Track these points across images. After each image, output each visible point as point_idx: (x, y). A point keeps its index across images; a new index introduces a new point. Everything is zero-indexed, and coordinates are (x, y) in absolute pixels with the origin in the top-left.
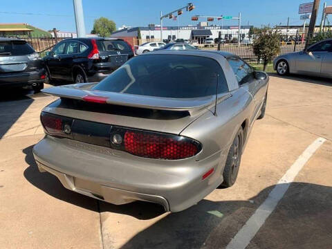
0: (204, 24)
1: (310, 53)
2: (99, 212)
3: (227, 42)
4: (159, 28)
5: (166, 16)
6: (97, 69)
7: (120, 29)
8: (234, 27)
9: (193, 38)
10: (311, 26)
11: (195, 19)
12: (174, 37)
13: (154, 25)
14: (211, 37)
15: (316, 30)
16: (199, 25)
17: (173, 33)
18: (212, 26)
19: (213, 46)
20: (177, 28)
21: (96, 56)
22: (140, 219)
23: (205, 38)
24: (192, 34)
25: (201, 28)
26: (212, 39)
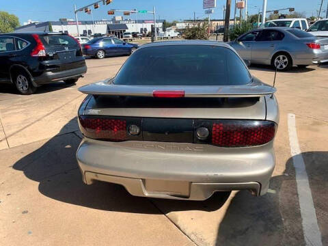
0: (118, 18)
1: (241, 43)
2: (164, 214)
3: (144, 36)
4: (74, 23)
5: (81, 10)
6: (43, 68)
7: (25, 24)
8: (148, 21)
9: (109, 32)
10: (227, 20)
11: (111, 13)
12: (90, 32)
13: (66, 19)
14: (127, 31)
15: (231, 23)
16: (114, 20)
17: (88, 27)
18: (126, 20)
19: (131, 40)
20: (92, 23)
21: (42, 53)
22: (209, 211)
23: (121, 32)
24: (108, 28)
25: (116, 22)
26: (129, 34)
